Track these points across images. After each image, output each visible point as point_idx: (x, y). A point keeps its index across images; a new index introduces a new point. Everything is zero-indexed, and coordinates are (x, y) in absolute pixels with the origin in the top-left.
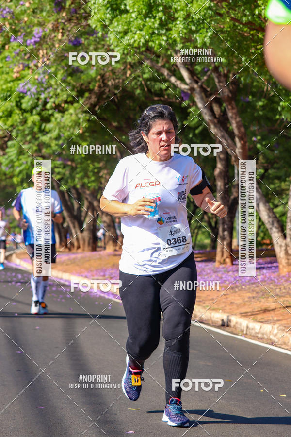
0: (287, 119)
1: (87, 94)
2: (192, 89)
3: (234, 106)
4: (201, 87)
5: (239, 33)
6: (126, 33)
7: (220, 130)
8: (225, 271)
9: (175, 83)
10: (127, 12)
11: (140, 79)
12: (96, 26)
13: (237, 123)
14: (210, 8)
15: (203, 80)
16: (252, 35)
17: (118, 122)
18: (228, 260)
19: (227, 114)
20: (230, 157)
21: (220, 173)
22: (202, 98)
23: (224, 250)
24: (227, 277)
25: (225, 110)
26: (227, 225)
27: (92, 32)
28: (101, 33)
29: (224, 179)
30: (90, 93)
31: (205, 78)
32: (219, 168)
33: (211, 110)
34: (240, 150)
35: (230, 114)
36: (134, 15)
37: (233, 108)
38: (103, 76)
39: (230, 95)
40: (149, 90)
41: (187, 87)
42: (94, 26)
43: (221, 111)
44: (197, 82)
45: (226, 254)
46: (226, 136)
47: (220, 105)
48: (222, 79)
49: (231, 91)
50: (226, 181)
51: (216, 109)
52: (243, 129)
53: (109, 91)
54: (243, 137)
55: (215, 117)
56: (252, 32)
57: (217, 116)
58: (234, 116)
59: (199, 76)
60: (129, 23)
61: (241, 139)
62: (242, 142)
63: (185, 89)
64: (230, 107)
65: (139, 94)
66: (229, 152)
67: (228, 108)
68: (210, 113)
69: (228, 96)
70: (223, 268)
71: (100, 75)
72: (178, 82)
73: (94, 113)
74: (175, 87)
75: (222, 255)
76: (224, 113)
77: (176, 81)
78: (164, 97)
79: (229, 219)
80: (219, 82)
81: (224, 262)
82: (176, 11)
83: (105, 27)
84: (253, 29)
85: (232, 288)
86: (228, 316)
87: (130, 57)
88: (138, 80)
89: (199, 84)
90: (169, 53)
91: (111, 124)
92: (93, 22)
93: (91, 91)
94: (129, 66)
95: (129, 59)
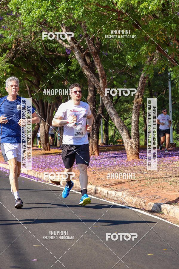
0: (130, 66)
1: (8, 51)
2: (72, 48)
3: (98, 58)
4: (78, 46)
5: (100, 13)
7: (90, 72)
8: (93, 159)
9: (62, 44)
11: (41, 41)
12: (12, 8)
13: (100, 68)
15: (79, 42)
16: (108, 14)
17: (27, 68)
18: (96, 152)
19: (94, 63)
20: (96, 89)
21: (91, 99)
22: (78, 53)
23: (94, 146)
24: (96, 163)
25: (93, 60)
26: (95, 131)
28: (15, 12)
29: (93, 103)
30: (10, 51)
31: (80, 40)
32: (90, 96)
33: (84, 60)
34: (102, 85)
35: (96, 63)
37: (98, 59)
38: (17, 40)
39: (96, 51)
40: (46, 48)
41: (69, 46)
43: (90, 61)
44: (75, 43)
45: (95, 149)
46: (94, 76)
47: (90, 57)
49: (96, 49)
50: (94, 104)
51: (87, 59)
52: (104, 72)
53: (21, 49)
54: (104, 77)
55: (87, 65)
56: (108, 12)
57: (88, 64)
58: (98, 64)
59: (77, 39)
61: (103, 78)
62: (103, 80)
63: (68, 47)
64: (96, 59)
65: (40, 50)
66: (96, 86)
67: (95, 59)
68: (84, 62)
69: (95, 51)
70: (93, 157)
71: (16, 39)
72: (64, 43)
73: (12, 63)
74: (62, 46)
75: (92, 150)
76: (93, 62)
77: (62, 43)
78: (55, 52)
79: (96, 127)
80: (89, 43)
81: (94, 154)
83: (18, 9)
84: (109, 11)
85: (99, 170)
86: (96, 187)
87: (34, 28)
88: (40, 42)
89: (77, 44)
90: (58, 25)
91: (23, 70)
92: (10, 6)
93: (10, 49)
94: (33, 34)
95: (33, 29)
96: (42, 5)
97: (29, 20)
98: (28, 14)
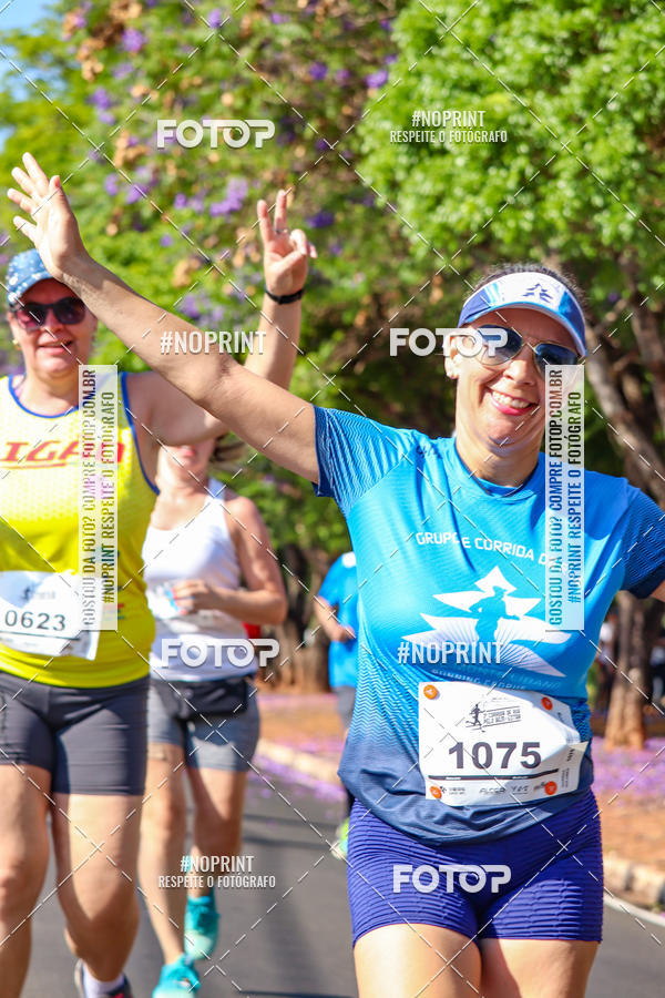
1: (339, 335)
4: (601, 337)
6: (439, 200)
8: (625, 762)
10: (443, 152)
12: (374, 184)
14: (635, 156)
15: (606, 321)
17: (406, 404)
18: (635, 738)
19: (655, 403)
25: (652, 392)
27: (362, 195)
28: (381, 198)
30: (346, 334)
31: (612, 316)
33: (619, 389)
36: (460, 161)
38: (378, 298)
42: (367, 181)
43: (642, 394)
45: (630, 723)
47: (641, 380)
48: (651, 321)
51: (631, 388)
55: (627, 407)
57: (632, 405)
60: (449, 178)
67: (659, 387)
69: (660, 359)
70: (622, 754)
71: (372, 293)
75: (622, 726)
76: (649, 399)
80: (644, 327)
81: (625, 742)
82: (558, 155)
83: (394, 186)
85: (642, 803)
89: (598, 329)
92: (368, 174)
93: (348, 328)
94: (438, 281)
95: (441, 263)
96: (483, 184)
97: (431, 230)
98: (431, 209)
